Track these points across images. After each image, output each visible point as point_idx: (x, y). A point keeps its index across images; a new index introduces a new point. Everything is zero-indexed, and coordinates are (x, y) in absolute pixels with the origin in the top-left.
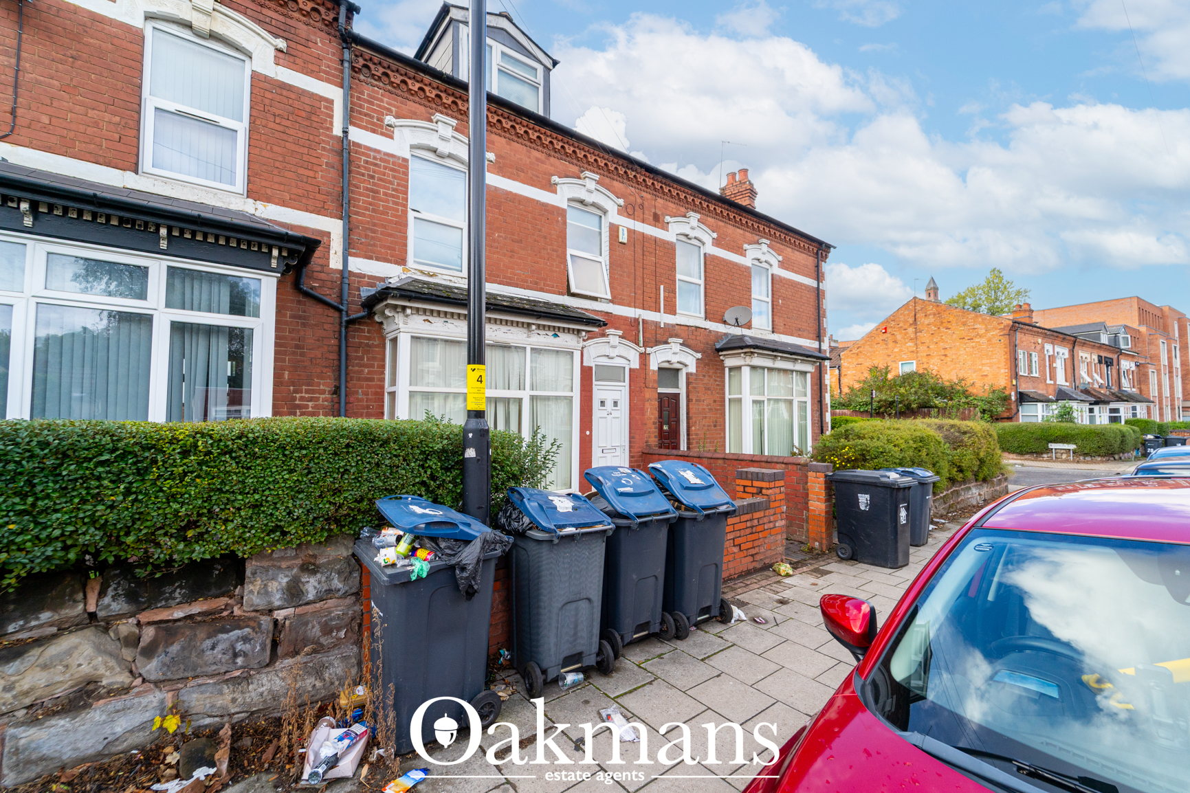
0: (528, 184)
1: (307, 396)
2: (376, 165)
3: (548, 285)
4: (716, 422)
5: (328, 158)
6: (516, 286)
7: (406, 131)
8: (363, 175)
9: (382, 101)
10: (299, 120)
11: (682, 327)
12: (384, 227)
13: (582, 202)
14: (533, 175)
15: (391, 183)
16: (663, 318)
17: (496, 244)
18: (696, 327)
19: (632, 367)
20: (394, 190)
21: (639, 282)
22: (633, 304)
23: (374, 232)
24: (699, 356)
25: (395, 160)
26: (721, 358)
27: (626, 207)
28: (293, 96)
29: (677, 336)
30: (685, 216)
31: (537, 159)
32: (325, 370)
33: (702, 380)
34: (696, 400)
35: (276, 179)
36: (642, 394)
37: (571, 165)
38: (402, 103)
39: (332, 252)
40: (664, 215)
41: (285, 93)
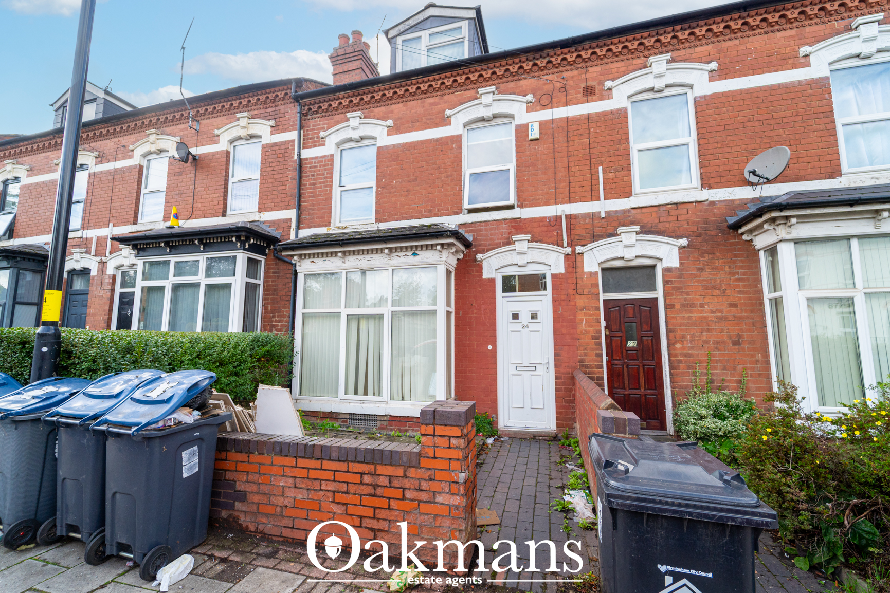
0: (422, 129)
1: (278, 319)
2: (315, 167)
3: (442, 210)
4: (740, 336)
5: (293, 174)
6: (412, 218)
7: (333, 136)
8: (308, 176)
9: (319, 125)
10: (280, 160)
11: (644, 210)
12: (319, 204)
13: (483, 119)
14: (427, 119)
15: (323, 174)
16: (603, 206)
17: (394, 190)
18: (677, 204)
19: (555, 271)
20: (325, 178)
21: (562, 174)
22: (553, 201)
23: (313, 210)
24: (684, 242)
25: (326, 158)
26: (745, 237)
27: (539, 100)
28: (277, 148)
29: (632, 223)
30: (645, 67)
31: (432, 104)
32: (286, 303)
33: (695, 276)
34: (683, 306)
35: (269, 197)
36: (572, 303)
37: (467, 92)
38: (331, 119)
39: (292, 230)
40: (602, 83)
41: (274, 148)
